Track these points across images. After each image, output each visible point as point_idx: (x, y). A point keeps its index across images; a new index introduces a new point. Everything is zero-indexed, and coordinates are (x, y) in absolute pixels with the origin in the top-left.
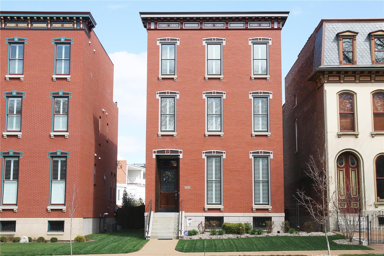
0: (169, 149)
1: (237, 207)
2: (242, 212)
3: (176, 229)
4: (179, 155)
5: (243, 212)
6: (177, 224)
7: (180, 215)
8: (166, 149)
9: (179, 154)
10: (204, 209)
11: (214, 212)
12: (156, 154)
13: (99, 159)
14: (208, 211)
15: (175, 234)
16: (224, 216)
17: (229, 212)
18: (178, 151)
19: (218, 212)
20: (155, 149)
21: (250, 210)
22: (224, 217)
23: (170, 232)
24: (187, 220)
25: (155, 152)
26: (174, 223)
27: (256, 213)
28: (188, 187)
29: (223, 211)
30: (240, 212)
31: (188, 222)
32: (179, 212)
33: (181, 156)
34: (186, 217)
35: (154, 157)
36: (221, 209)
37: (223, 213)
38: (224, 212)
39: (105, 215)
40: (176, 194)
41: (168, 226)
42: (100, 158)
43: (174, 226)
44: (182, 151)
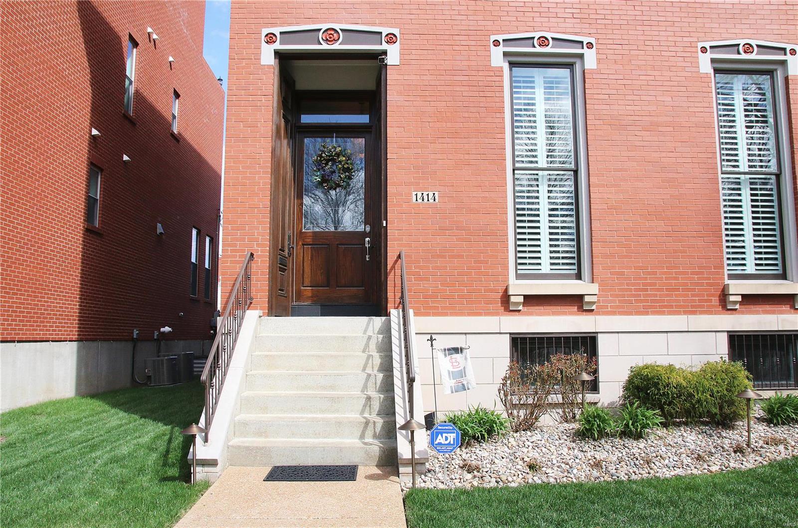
0: (337, 27)
1: (658, 290)
2: (678, 313)
3: (376, 406)
4: (385, 53)
5: (685, 313)
6: (380, 376)
7: (394, 326)
8: (324, 27)
9: (384, 46)
10: (506, 298)
11: (554, 314)
12: (277, 46)
13: (124, 161)
14: (526, 309)
15: (369, 432)
16: (597, 333)
17: (621, 313)
18: (381, 33)
19: (571, 314)
20: (274, 25)
21: (715, 301)
22: (599, 335)
23: (339, 423)
24: (440, 355)
25: (270, 39)
26: (364, 369)
27: (743, 313)
28: (425, 194)
29: (594, 307)
30: (670, 313)
31: (445, 364)
32: (387, 314)
33: (393, 57)
34: (434, 337)
35: (268, 57)
36: (587, 299)
37: (593, 317)
38: (598, 314)
39: (164, 333)
40: (367, 239)
41: (332, 388)
42: (126, 158)
43: (365, 387)
44: (396, 31)
